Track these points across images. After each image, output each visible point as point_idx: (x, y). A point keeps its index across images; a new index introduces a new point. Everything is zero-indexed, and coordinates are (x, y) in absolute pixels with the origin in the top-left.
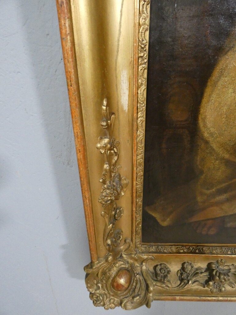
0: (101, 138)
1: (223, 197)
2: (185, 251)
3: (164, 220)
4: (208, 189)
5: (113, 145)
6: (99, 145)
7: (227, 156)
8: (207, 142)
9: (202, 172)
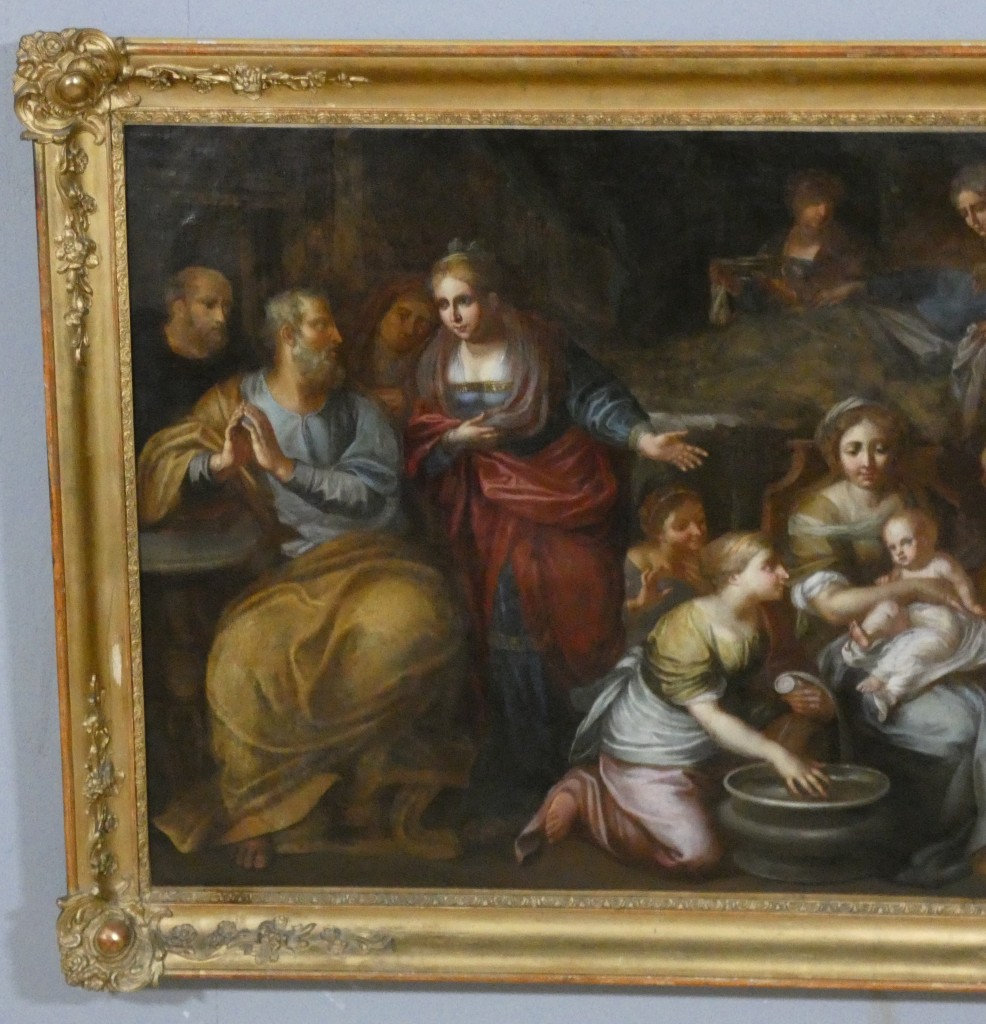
0: (88, 717)
1: (260, 801)
2: (221, 899)
3: (184, 841)
4: (238, 788)
5: (103, 723)
6: (85, 724)
7: (250, 741)
8: (222, 723)
9: (223, 762)
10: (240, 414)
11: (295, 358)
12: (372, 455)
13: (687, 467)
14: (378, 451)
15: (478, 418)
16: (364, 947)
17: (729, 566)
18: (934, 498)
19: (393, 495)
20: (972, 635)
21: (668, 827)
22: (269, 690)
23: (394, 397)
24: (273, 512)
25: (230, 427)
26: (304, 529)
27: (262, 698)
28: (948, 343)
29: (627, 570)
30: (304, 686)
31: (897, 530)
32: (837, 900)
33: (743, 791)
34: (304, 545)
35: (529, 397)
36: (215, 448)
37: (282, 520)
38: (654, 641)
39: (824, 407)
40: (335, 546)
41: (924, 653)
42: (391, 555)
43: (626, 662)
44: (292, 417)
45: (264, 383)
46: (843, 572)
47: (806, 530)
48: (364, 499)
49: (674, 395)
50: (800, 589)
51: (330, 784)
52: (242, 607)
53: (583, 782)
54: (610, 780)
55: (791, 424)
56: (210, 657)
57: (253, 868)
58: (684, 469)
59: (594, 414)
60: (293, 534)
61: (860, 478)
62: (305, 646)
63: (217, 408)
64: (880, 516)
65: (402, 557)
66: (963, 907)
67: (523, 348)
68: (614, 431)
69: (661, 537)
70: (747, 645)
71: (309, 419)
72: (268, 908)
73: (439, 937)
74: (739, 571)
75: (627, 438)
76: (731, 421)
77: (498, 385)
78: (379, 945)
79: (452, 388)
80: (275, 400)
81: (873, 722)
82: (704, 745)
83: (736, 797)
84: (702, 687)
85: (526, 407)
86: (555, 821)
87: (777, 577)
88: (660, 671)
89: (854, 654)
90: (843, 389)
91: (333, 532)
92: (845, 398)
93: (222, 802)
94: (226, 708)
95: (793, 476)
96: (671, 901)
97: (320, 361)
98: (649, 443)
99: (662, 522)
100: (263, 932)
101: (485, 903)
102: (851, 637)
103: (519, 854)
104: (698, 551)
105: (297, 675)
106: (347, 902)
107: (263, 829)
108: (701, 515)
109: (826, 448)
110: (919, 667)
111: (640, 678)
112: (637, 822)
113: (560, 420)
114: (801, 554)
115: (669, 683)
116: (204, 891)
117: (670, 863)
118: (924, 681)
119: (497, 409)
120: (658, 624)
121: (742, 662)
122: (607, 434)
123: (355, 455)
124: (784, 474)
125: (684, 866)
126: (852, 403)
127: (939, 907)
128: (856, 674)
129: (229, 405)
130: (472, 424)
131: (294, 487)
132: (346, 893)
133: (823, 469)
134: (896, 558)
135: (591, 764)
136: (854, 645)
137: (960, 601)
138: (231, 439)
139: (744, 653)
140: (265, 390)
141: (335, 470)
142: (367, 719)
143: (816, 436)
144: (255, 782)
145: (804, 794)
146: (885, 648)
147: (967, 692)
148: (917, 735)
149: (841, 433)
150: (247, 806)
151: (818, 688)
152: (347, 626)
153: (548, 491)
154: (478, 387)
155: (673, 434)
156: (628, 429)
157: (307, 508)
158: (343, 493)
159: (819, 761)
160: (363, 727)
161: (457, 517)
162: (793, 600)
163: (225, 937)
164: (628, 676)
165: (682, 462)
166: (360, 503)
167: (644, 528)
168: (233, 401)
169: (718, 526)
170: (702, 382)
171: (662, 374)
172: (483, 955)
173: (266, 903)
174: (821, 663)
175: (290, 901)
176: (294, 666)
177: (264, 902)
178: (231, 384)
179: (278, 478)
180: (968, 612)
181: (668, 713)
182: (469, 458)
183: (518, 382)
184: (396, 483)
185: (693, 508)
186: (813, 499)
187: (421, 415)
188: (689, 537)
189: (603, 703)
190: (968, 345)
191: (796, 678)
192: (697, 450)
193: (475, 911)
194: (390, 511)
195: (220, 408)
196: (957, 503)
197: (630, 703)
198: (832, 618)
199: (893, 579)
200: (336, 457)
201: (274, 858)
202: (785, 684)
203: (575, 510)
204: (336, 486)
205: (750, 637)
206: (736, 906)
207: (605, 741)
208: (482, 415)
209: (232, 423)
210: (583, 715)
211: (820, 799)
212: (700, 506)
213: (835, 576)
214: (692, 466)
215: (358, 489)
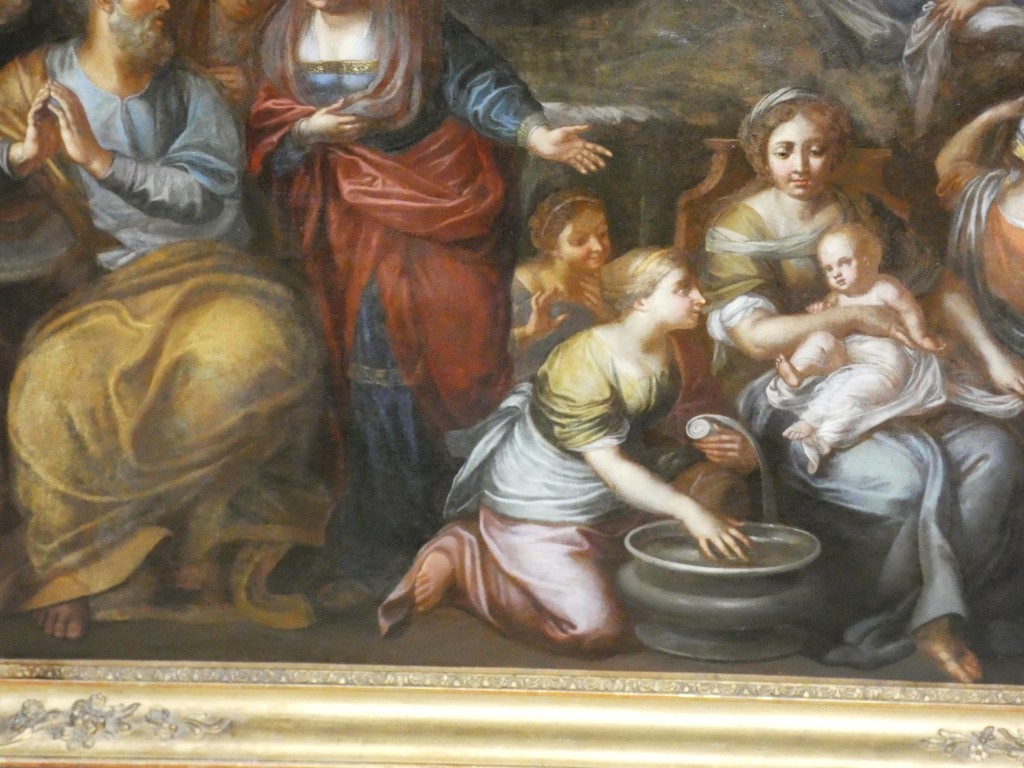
2: (27, 673)
4: (45, 543)
7: (61, 487)
8: (27, 466)
9: (29, 513)
10: (46, 94)
11: (113, 28)
12: (206, 147)
13: (587, 168)
14: (215, 143)
15: (336, 106)
16: (197, 731)
17: (636, 288)
18: (878, 211)
19: (232, 196)
20: (920, 374)
21: (558, 593)
22: (84, 428)
23: (234, 78)
24: (88, 215)
25: (34, 109)
26: (124, 236)
27: (76, 437)
28: (899, 24)
29: (515, 292)
30: (126, 425)
31: (836, 248)
32: (756, 682)
33: (646, 552)
34: (126, 255)
35: (398, 81)
36: (15, 135)
37: (98, 224)
38: (545, 376)
39: (749, 100)
40: (161, 257)
41: (864, 395)
42: (231, 270)
43: (513, 401)
44: (109, 100)
45: (75, 56)
46: (771, 298)
47: (727, 246)
48: (198, 200)
49: (572, 82)
50: (718, 315)
51: (158, 539)
52: (50, 327)
53: (460, 539)
54: (492, 537)
55: (711, 120)
56: (13, 388)
57: (65, 639)
58: (583, 171)
59: (478, 102)
60: (110, 242)
61: (792, 184)
62: (127, 377)
63: (17, 85)
64: (814, 231)
65: (243, 272)
66: (903, 692)
67: (391, 20)
68: (498, 124)
69: (555, 253)
70: (654, 381)
71: (131, 103)
72: (83, 685)
73: (287, 721)
74: (647, 295)
75: (516, 132)
76: (640, 114)
77: (361, 66)
78: (216, 730)
79: (303, 69)
80: (88, 78)
81: (801, 473)
82: (603, 498)
83: (640, 560)
84: (600, 431)
85: (393, 94)
86: (426, 586)
87: (692, 302)
88: (552, 412)
89: (780, 394)
90: (775, 77)
91: (160, 240)
92: (776, 89)
93: (27, 560)
94: (32, 448)
95: (711, 183)
96: (561, 680)
97: (144, 32)
98: (542, 140)
99: (557, 235)
100: (76, 713)
101: (342, 681)
102: (778, 374)
103: (384, 624)
104: (598, 270)
105: (118, 410)
106: (178, 680)
107: (76, 592)
108: (604, 228)
109: (752, 150)
110: (857, 410)
111: (529, 420)
112: (523, 589)
113: (435, 110)
114: (722, 275)
115: (563, 426)
116: (7, 664)
117: (560, 635)
118: (863, 427)
119: (358, 95)
120: (550, 356)
121: (649, 402)
122: (492, 128)
123: (185, 147)
124: (700, 180)
125: (578, 640)
126: (783, 95)
127: (874, 691)
128: (782, 418)
129: (32, 83)
130: (328, 112)
131: (113, 185)
132: (178, 668)
133: (747, 174)
134: (833, 282)
135: (470, 519)
136: (781, 383)
137: (907, 333)
138: (35, 125)
139: (650, 391)
140: (76, 66)
141: (163, 165)
142: (201, 465)
143: (739, 134)
144: (68, 536)
145: (720, 558)
146: (817, 387)
147: (914, 441)
148: (853, 490)
149: (770, 130)
150: (57, 565)
151: (737, 433)
152: (178, 353)
153: (423, 196)
154: (335, 67)
155: (571, 129)
156: (517, 122)
157: (128, 210)
158: (172, 193)
159: (739, 519)
160: (196, 474)
161: (310, 226)
162: (709, 329)
163: (29, 720)
164: (514, 416)
165: (581, 163)
166: (192, 205)
167: (536, 244)
168: (38, 78)
169: (622, 240)
170: (604, 68)
171: (558, 55)
172: (339, 741)
173: (82, 679)
174: (741, 404)
175: (110, 677)
176: (114, 399)
177: (78, 678)
178: (34, 58)
179: (93, 174)
180: (915, 345)
181: (561, 460)
182: (325, 155)
183: (385, 62)
184: (236, 182)
185: (593, 219)
186: (735, 210)
187: (266, 100)
188: (590, 252)
189: (484, 449)
190: (924, 26)
191: (712, 421)
192: (600, 149)
193: (329, 689)
194: (229, 215)
195: (21, 87)
196: (905, 217)
197: (517, 449)
198: (756, 351)
199: (829, 305)
200: (164, 149)
201: (90, 626)
202: (698, 428)
203: (451, 220)
204: (163, 184)
205: (658, 373)
206: (638, 687)
207: (486, 492)
208: (341, 101)
209: (36, 106)
210: (462, 461)
211: (738, 564)
212: (601, 217)
213: (760, 302)
214: (593, 167)
215: (190, 186)
